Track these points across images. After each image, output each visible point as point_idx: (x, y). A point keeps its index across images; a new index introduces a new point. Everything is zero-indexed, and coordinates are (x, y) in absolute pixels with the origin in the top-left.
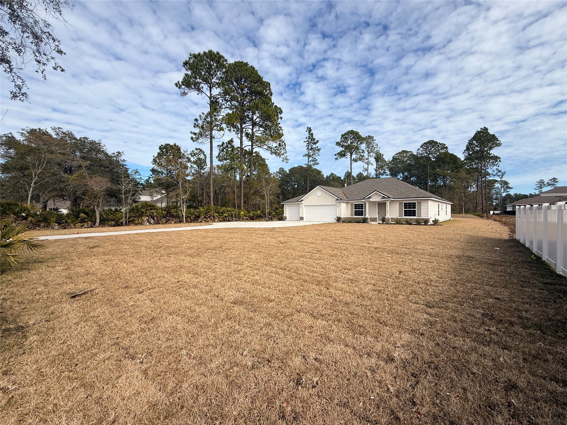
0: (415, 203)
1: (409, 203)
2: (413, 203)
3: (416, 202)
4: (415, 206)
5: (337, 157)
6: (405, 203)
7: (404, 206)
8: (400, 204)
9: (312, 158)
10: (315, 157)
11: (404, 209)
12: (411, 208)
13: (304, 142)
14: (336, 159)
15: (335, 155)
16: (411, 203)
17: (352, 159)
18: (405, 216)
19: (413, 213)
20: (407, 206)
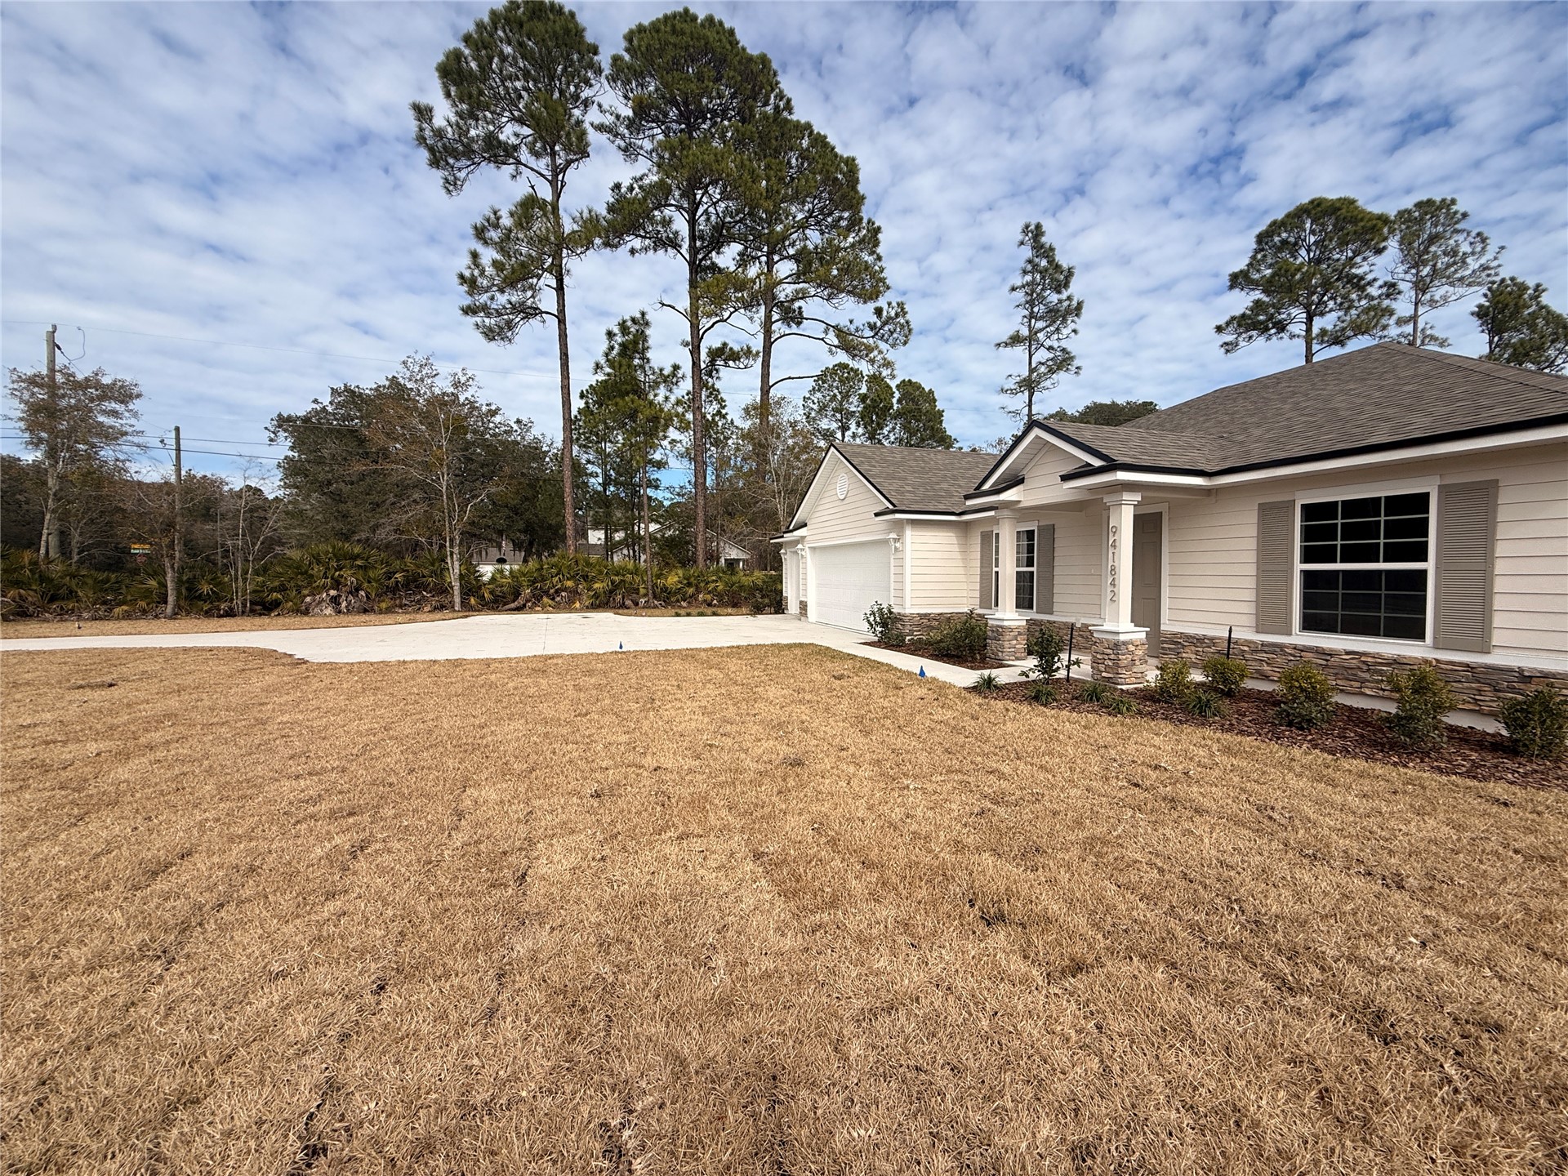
0: (1421, 500)
1: (1352, 507)
2: (1396, 504)
3: (1430, 486)
4: (1422, 528)
5: (1230, 338)
6: (1309, 511)
7: (1308, 533)
8: (1271, 516)
9: (1050, 348)
10: (1064, 344)
11: (1299, 567)
12: (1370, 555)
13: (1013, 289)
14: (1229, 347)
15: (1219, 329)
16: (1370, 506)
17: (1315, 331)
18: (1309, 624)
19: (1394, 604)
20: (1330, 532)
